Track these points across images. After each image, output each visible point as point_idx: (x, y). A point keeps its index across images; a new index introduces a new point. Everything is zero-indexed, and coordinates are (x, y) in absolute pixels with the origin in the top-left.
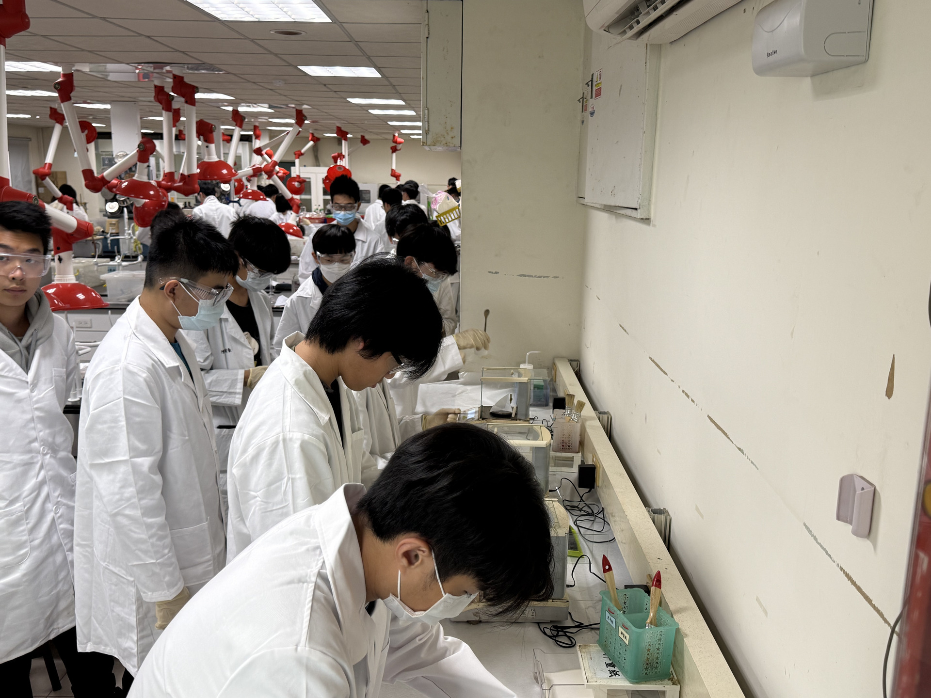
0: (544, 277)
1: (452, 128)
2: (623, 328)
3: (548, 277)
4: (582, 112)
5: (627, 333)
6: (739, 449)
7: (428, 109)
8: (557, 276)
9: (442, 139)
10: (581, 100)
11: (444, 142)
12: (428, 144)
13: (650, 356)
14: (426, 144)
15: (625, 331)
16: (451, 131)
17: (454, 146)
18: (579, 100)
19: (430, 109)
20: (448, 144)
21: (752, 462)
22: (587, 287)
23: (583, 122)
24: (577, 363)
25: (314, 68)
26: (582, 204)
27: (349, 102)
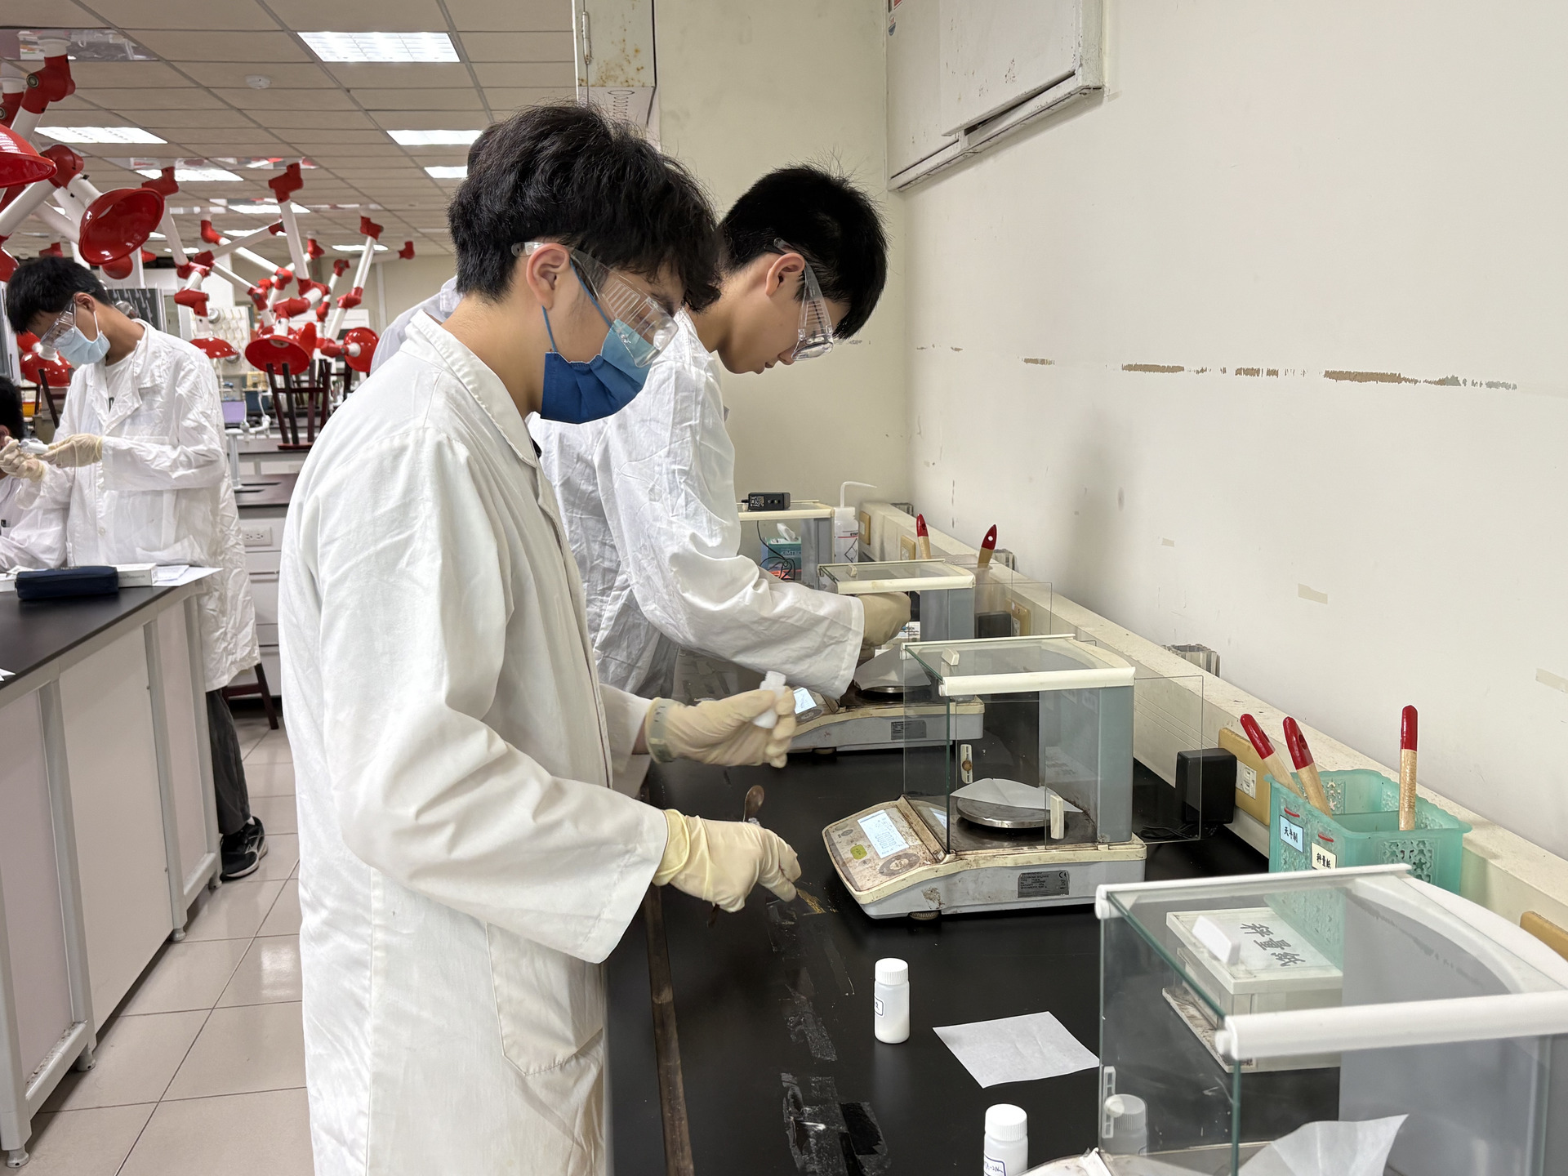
1: (637, 51)
2: (1035, 361)
4: (890, 10)
5: (1050, 363)
6: (1441, 382)
7: (587, 15)
9: (618, 72)
11: (622, 78)
12: (589, 84)
13: (1125, 364)
14: (587, 83)
15: (1043, 362)
16: (635, 56)
17: (643, 86)
19: (591, 14)
20: (631, 83)
21: (1490, 385)
22: (922, 348)
23: (892, 30)
24: (908, 509)
25: (329, 37)
26: (901, 189)
27: (393, 142)
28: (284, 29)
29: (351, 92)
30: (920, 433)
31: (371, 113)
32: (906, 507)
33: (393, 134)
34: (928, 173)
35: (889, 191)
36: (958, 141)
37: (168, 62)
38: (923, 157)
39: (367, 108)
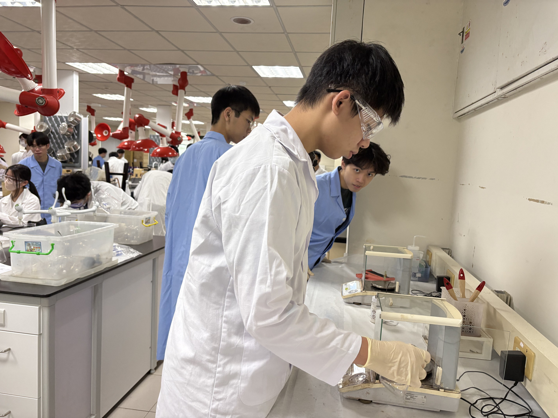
0: (423, 178)
3: (425, 178)
4: (462, 42)
5: (549, 204)
8: (434, 178)
10: (462, 34)
15: (543, 202)
18: (459, 34)
22: (463, 185)
23: (462, 51)
24: (449, 251)
25: (262, 67)
26: (459, 117)
27: (285, 105)
28: (248, 65)
29: (271, 88)
30: (458, 221)
31: (278, 95)
32: (448, 251)
33: (285, 102)
34: (475, 109)
35: (453, 118)
36: (495, 92)
37: (217, 76)
38: (473, 102)
39: (276, 93)
